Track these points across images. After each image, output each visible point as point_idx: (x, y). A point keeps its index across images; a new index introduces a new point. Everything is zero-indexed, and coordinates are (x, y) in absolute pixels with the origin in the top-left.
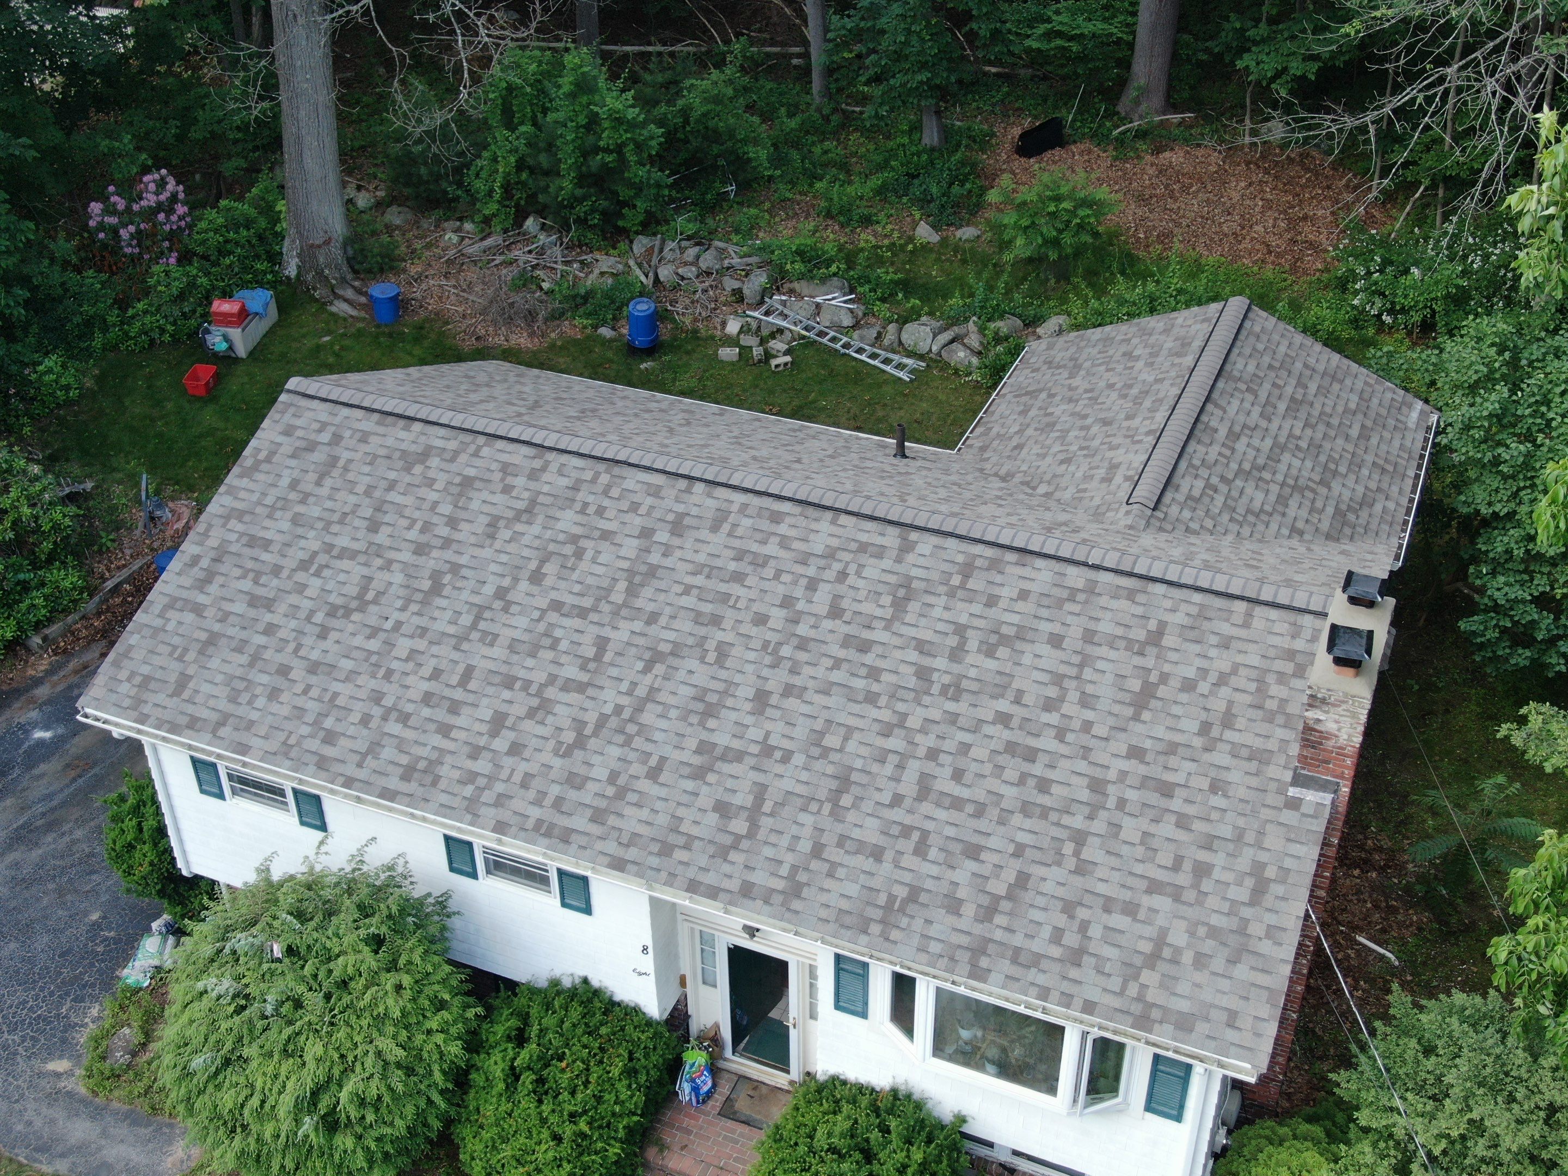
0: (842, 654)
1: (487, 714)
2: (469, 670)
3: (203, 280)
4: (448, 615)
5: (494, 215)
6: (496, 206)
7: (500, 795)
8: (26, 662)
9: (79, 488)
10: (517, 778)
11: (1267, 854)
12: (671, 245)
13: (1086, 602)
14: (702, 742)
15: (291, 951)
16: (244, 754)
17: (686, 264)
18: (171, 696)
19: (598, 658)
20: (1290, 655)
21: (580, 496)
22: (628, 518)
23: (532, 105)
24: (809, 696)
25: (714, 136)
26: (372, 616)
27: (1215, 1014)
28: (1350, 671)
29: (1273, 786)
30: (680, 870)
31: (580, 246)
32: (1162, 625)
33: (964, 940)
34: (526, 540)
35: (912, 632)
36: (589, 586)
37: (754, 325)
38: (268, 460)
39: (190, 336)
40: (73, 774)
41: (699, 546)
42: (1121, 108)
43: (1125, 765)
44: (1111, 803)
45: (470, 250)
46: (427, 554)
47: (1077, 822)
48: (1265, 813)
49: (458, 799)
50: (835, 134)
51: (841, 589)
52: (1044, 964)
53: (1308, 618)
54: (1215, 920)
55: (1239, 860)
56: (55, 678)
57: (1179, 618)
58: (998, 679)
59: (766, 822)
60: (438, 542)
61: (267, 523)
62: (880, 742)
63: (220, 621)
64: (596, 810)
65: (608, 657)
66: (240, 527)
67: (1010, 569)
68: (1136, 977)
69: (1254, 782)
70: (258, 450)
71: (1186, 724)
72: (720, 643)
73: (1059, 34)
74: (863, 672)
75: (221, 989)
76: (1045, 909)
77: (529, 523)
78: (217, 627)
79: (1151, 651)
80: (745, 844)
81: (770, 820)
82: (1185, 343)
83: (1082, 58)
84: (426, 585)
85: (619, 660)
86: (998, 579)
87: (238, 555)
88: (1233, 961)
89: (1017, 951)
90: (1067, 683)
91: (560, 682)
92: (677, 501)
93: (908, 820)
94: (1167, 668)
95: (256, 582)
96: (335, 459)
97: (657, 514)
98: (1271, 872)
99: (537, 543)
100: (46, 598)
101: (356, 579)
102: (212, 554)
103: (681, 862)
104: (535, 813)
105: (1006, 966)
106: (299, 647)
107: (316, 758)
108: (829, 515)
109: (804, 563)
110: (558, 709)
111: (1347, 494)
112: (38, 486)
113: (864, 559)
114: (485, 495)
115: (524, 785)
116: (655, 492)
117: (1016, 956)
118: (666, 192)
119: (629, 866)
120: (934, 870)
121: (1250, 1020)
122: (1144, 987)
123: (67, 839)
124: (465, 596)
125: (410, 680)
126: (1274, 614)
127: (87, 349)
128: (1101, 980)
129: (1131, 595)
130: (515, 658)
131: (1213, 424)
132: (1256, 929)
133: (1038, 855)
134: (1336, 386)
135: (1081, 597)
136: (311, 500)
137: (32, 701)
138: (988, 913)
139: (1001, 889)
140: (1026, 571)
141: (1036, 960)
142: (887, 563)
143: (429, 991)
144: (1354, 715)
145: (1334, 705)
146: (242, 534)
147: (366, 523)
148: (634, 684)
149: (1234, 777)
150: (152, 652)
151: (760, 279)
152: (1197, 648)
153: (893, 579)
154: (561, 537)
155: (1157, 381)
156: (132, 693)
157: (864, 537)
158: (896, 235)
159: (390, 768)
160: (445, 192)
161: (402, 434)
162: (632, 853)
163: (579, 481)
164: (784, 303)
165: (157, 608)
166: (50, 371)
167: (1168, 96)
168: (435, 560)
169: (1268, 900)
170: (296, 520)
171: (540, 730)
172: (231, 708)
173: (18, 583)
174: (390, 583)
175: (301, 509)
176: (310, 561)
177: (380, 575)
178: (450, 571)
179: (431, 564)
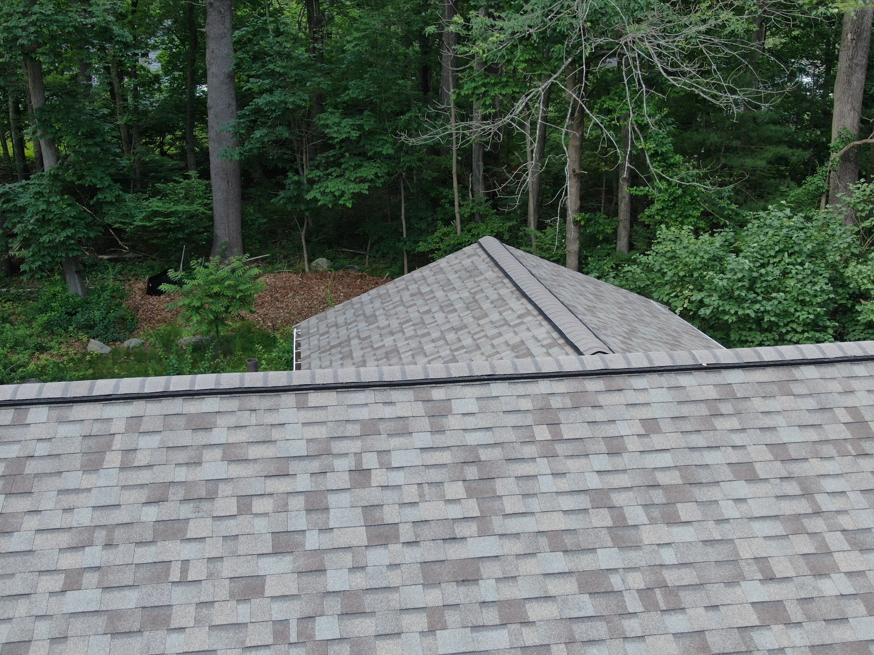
0: (433, 598)
13: (739, 412)
32: (854, 412)
35: (529, 525)
41: (70, 500)
51: (370, 495)
57: (864, 399)
58: (713, 554)
67: (605, 400)
74: (491, 616)
86: (600, 415)
90: (812, 525)
109: (283, 474)
113: (381, 442)
129: (783, 389)
135: (726, 408)
142: (422, 439)
153: (445, 457)
155: (475, 293)
157: (364, 414)
158: (71, 353)
167: (245, 249)
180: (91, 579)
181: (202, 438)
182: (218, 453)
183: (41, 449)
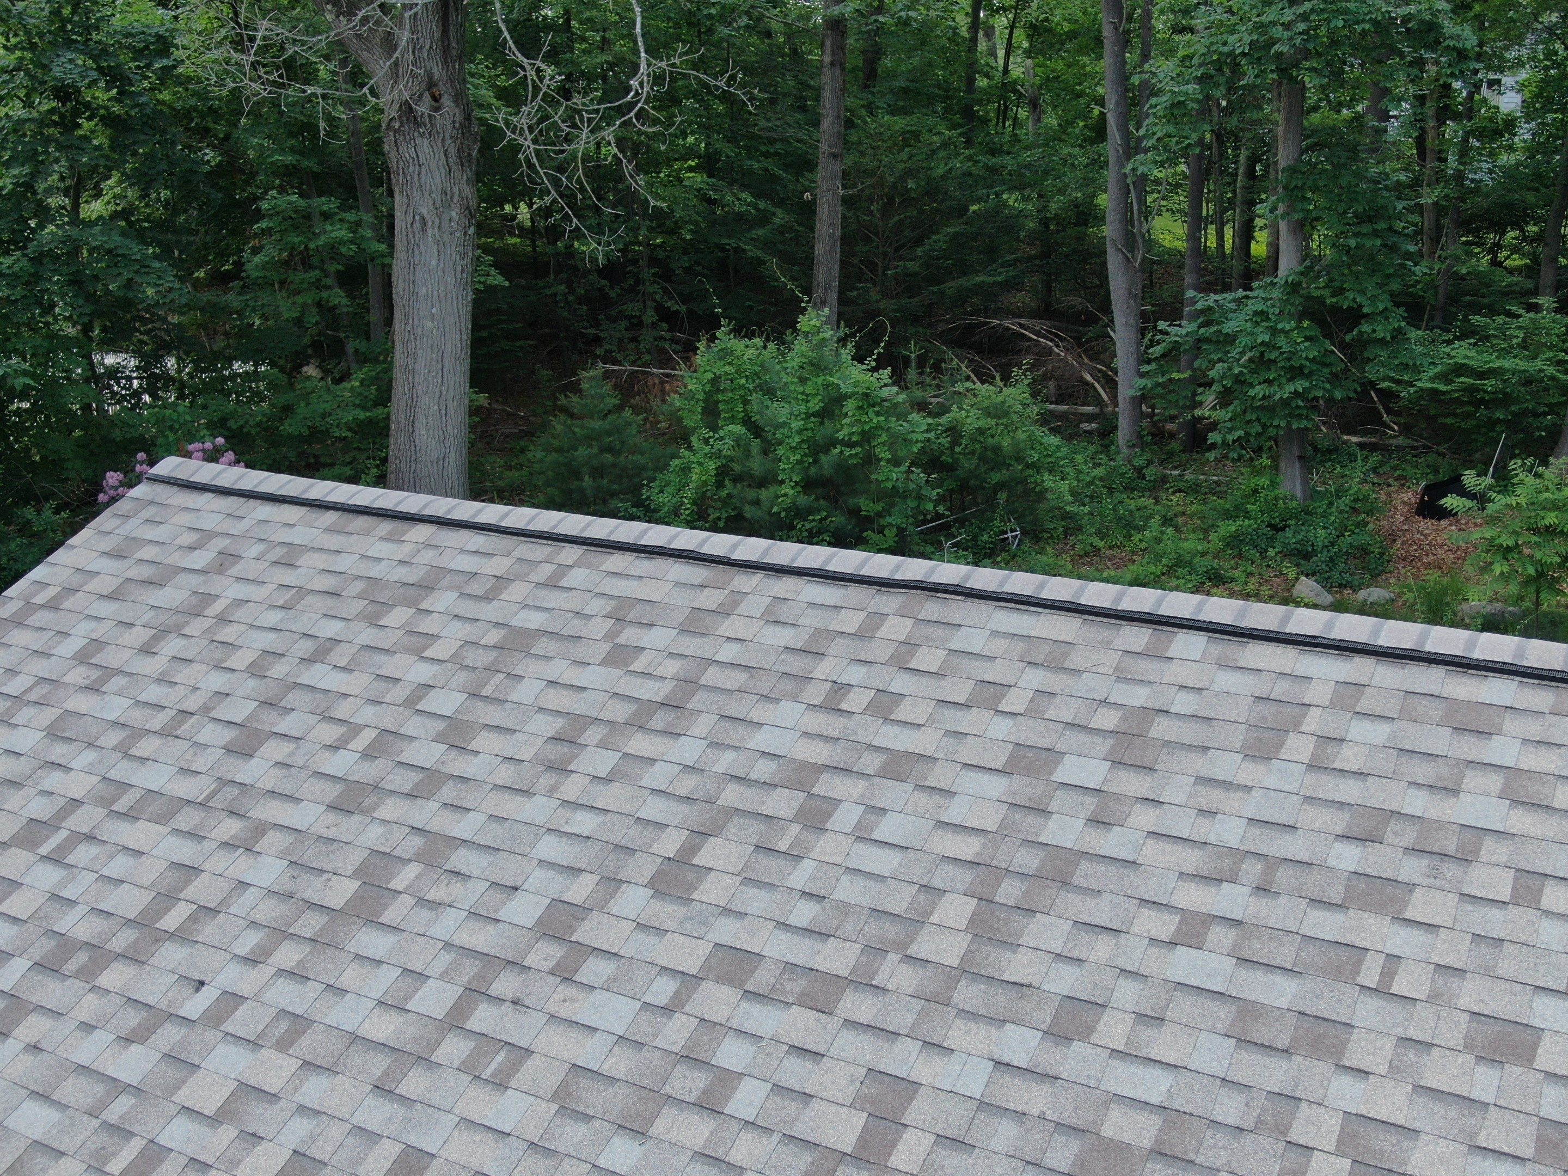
4: (385, 978)
19: (873, 1151)
21: (823, 669)
22: (967, 721)
25: (994, 458)
26: (161, 975)
34: (657, 776)
36: (845, 908)
38: (53, 605)
41: (1213, 797)
46: (368, 811)
60: (404, 781)
65: (911, 1151)
72: (1358, 1124)
77: (671, 734)
84: (341, 892)
85: (953, 1165)
92: (1122, 677)
96: (210, 598)
97: (1063, 711)
99: (687, 785)
101: (153, 871)
116: (1051, 657)
124: (448, 925)
136: (116, 683)
147: (228, 735)
154: (764, 770)
158: (1264, 594)
163: (823, 635)
168: (385, 827)
170: (61, 729)
174: (243, 885)
175: (82, 703)
176: (51, 825)
177: (220, 862)
178: (418, 857)
179: (373, 835)
180: (1220, 936)
181: (1468, 748)
182: (1495, 782)
183: (1183, 703)
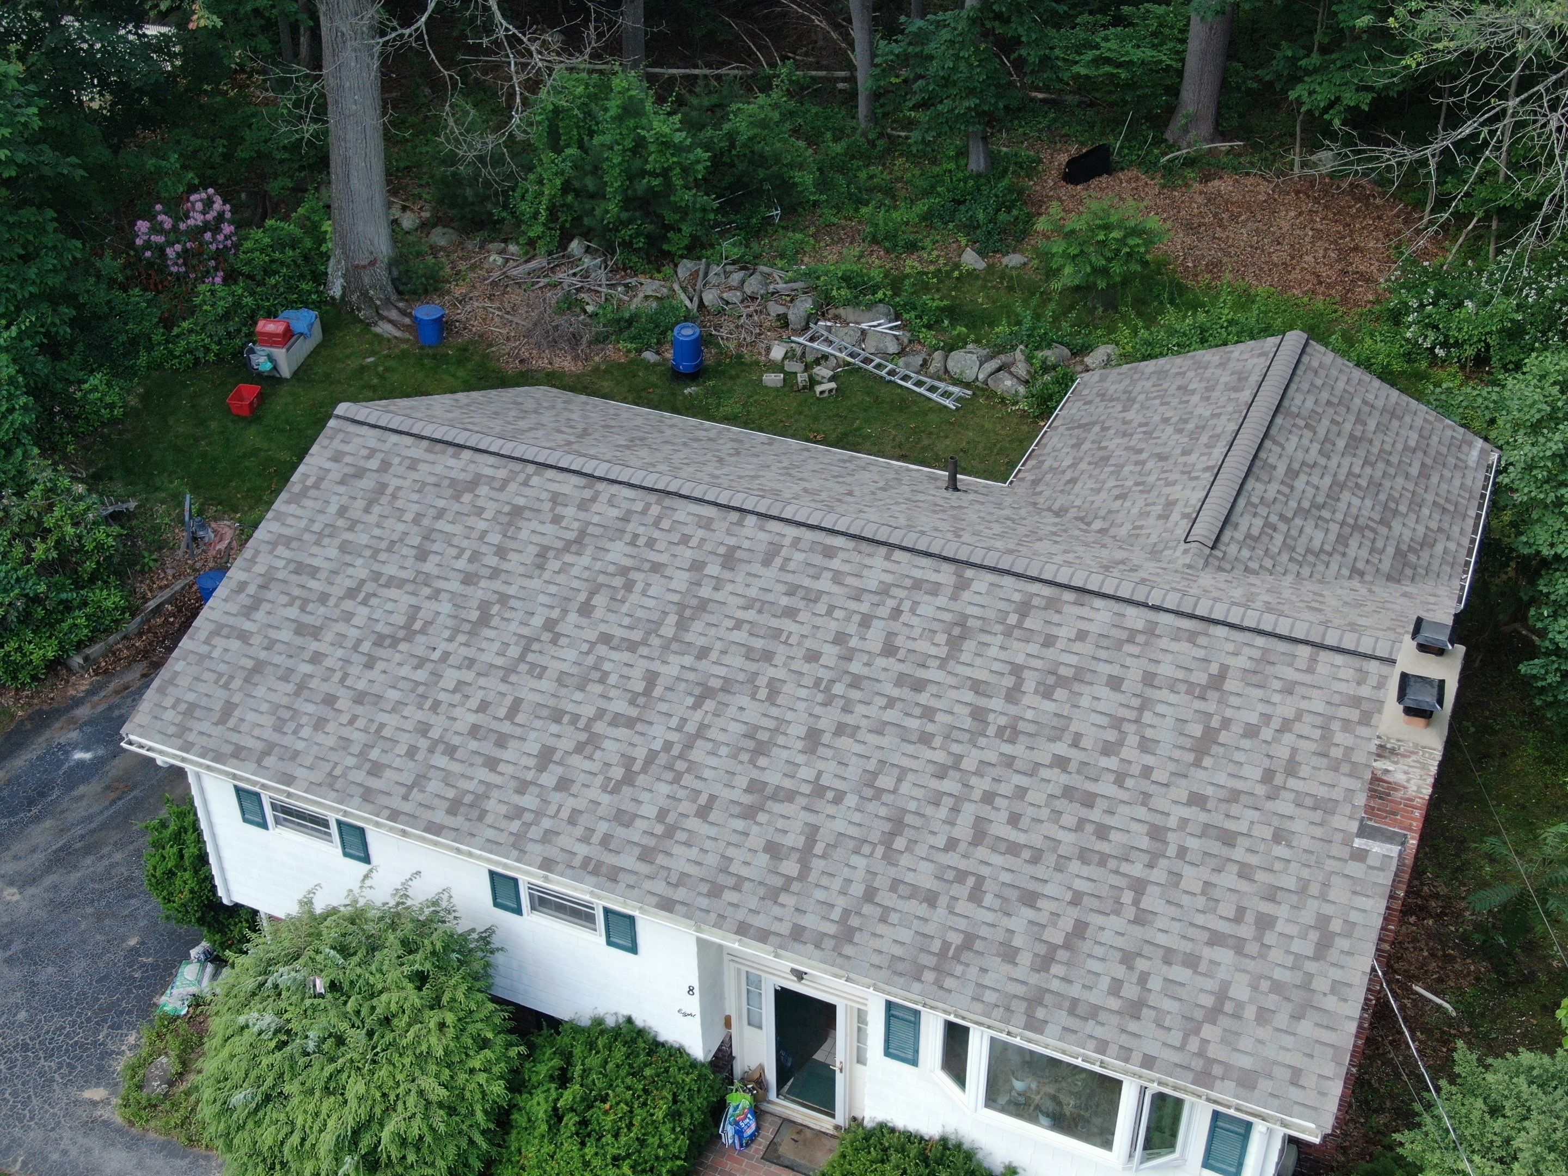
0: (896, 692)
1: (534, 748)
2: (516, 705)
3: (248, 300)
4: (496, 646)
5: (539, 238)
6: (541, 229)
7: (547, 831)
8: (67, 682)
9: (122, 507)
10: (565, 814)
11: (1332, 907)
12: (715, 269)
13: (1146, 644)
14: (752, 780)
15: (333, 986)
16: (289, 785)
17: (731, 288)
18: (216, 724)
19: (647, 693)
20: (1356, 701)
21: (630, 527)
22: (679, 550)
23: (578, 127)
24: (862, 735)
25: (760, 160)
26: (419, 646)
27: (1278, 1072)
28: (1421, 721)
29: (1338, 837)
30: (729, 911)
31: (625, 269)
32: (1224, 669)
33: (1020, 990)
34: (575, 571)
35: (968, 672)
36: (639, 619)
37: (799, 351)
38: (316, 486)
39: (234, 356)
40: (112, 796)
41: (750, 580)
42: (1168, 135)
43: (1186, 812)
44: (1172, 851)
45: (514, 273)
46: (476, 584)
47: (1136, 870)
48: (1330, 865)
49: (505, 834)
50: (881, 159)
51: (895, 626)
52: (1103, 1016)
53: (1373, 666)
54: (1278, 974)
55: (1303, 912)
56: (96, 698)
57: (1241, 662)
58: (1055, 722)
59: (818, 865)
60: (486, 572)
61: (315, 549)
62: (934, 784)
63: (267, 649)
64: (645, 848)
65: (658, 692)
66: (287, 554)
67: (1068, 609)
68: (1197, 1031)
69: (1319, 832)
70: (306, 476)
71: (1247, 771)
72: (772, 680)
73: (1108, 61)
74: (917, 711)
75: (262, 1024)
76: (1103, 960)
77: (578, 554)
78: (263, 655)
79: (1213, 695)
80: (796, 886)
81: (822, 863)
82: (1242, 378)
83: (1131, 85)
84: (474, 615)
85: (669, 695)
86: (1056, 618)
87: (284, 581)
88: (1297, 1017)
89: (1075, 1002)
90: (1126, 727)
91: (608, 717)
92: (729, 533)
93: (963, 865)
94: (1229, 713)
95: (303, 610)
96: (384, 486)
97: (708, 547)
98: (1336, 926)
99: (586, 574)
100: (88, 617)
101: (403, 608)
102: (259, 581)
103: (730, 904)
104: (582, 850)
105: (1063, 1017)
106: (345, 676)
107: (361, 790)
108: (883, 550)
109: (857, 599)
110: (607, 744)
111: (1407, 534)
112: (82, 506)
113: (919, 596)
114: (534, 525)
115: (572, 821)
116: (707, 524)
117: (1073, 1007)
118: (712, 216)
119: (678, 907)
120: (990, 917)
121: (1315, 1078)
122: (1205, 1042)
123: (106, 862)
124: (513, 627)
125: (458, 712)
126: (1339, 659)
127: (133, 367)
128: (1160, 1034)
129: (1192, 638)
130: (563, 692)
131: (1272, 461)
132: (1321, 984)
133: (1096, 904)
134: (1395, 423)
135: (1140, 639)
136: (359, 527)
137: (73, 721)
138: (1044, 963)
139: (1058, 939)
140: (1085, 611)
141: (1094, 1012)
142: (942, 601)
143: (472, 1029)
144: (1424, 767)
145: (1404, 756)
146: (289, 561)
147: (414, 552)
148: (684, 720)
149: (1298, 826)
150: (197, 679)
151: (805, 305)
152: (1259, 693)
153: (947, 617)
154: (611, 569)
155: (1213, 416)
156: (177, 721)
157: (918, 574)
158: (941, 261)
159: (436, 802)
160: (491, 214)
161: (452, 462)
162: (681, 894)
163: (629, 512)
164: (829, 329)
165: (203, 635)
166: (95, 389)
167: (1217, 124)
168: (483, 590)
169: (1333, 955)
170: (344, 548)
171: (588, 765)
172: (276, 738)
173: (61, 602)
174: (438, 613)
175: (349, 536)
176: (358, 589)
177: (427, 605)
178: (498, 602)
179: (480, 594)
181: (826, 562)
182: (831, 575)
